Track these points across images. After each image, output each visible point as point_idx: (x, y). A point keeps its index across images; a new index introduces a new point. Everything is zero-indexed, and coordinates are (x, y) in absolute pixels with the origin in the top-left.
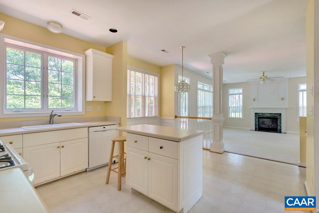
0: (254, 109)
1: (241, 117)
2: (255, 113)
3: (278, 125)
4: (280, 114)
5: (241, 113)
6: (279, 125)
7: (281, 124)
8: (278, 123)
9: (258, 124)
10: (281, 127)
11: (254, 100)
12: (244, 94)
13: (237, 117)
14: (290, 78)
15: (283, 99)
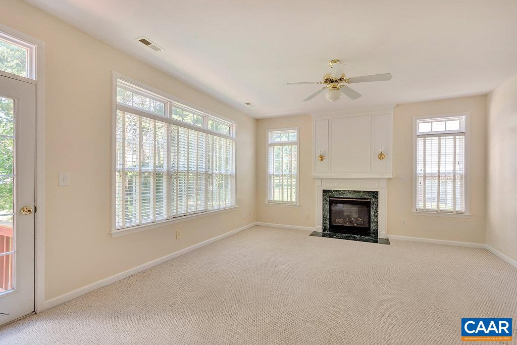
0: (322, 179)
1: (294, 200)
2: (324, 191)
3: (372, 219)
4: (375, 194)
5: (294, 191)
6: (374, 222)
7: (377, 216)
8: (372, 214)
9: (330, 216)
10: (377, 226)
11: (322, 158)
12: (299, 143)
13: (285, 199)
14: (398, 105)
15: (381, 156)
